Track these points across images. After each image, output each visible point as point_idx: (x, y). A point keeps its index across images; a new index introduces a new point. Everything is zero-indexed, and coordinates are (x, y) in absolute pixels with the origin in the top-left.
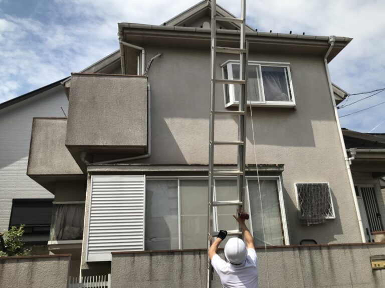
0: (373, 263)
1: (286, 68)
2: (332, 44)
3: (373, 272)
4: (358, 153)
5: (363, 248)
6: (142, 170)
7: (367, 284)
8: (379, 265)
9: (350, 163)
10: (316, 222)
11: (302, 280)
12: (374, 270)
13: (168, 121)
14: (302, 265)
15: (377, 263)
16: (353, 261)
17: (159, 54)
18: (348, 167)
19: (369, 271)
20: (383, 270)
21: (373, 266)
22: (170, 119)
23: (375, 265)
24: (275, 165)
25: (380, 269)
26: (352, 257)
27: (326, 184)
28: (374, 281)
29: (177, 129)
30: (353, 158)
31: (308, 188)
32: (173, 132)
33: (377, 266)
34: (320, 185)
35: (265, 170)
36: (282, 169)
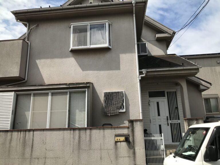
0: (116, 138)
1: (106, 24)
2: (134, 5)
3: (115, 143)
4: (147, 72)
5: (111, 129)
6: (14, 89)
7: (110, 150)
8: (120, 139)
9: (140, 78)
10: (113, 113)
11: (72, 146)
12: (116, 142)
13: (38, 62)
14: (74, 138)
15: (118, 138)
16: (104, 136)
17: (36, 25)
18: (138, 81)
19: (113, 142)
20: (122, 143)
21: (116, 140)
22: (39, 60)
23: (117, 139)
24: (84, 83)
25: (121, 142)
26: (104, 134)
27: (122, 92)
28: (115, 148)
29: (42, 66)
30: (144, 75)
31: (111, 95)
32: (40, 67)
33: (118, 140)
34: (118, 92)
35: (78, 86)
36: (88, 85)
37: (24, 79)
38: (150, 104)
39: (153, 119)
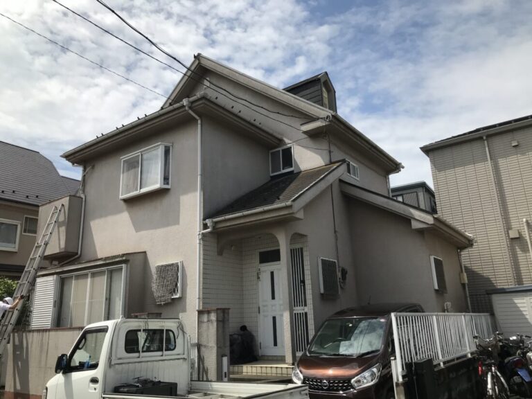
9: (200, 237)
17: (91, 167)
18: (198, 241)
22: (93, 222)
27: (178, 263)
30: (209, 230)
31: (163, 269)
34: (173, 265)
35: (114, 261)
36: (124, 258)
37: (77, 254)
38: (260, 276)
39: (264, 306)
